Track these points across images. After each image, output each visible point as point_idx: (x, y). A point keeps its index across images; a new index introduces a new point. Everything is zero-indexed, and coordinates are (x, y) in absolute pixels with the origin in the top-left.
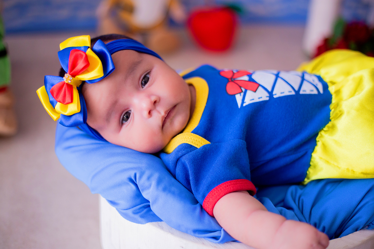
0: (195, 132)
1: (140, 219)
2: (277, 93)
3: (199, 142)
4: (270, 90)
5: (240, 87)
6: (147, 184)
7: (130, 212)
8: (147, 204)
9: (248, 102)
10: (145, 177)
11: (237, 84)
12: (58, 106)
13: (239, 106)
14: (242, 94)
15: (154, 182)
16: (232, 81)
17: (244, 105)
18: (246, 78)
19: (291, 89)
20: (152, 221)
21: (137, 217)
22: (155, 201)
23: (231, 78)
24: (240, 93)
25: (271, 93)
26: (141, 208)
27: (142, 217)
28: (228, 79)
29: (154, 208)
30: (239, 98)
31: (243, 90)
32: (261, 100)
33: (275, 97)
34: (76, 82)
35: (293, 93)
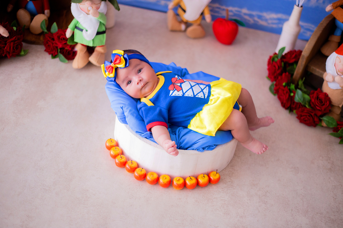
0: (150, 100)
1: (121, 121)
2: (186, 95)
3: (150, 104)
4: (184, 92)
5: (174, 88)
6: (126, 110)
7: (119, 118)
8: (125, 117)
9: (173, 95)
10: (126, 108)
11: (174, 86)
12: (107, 73)
13: (170, 95)
14: (173, 91)
15: (128, 111)
16: (173, 84)
17: (172, 95)
18: (179, 84)
19: (193, 94)
20: (124, 123)
21: (121, 120)
22: (127, 117)
23: (174, 83)
24: (172, 90)
25: (184, 94)
26: (123, 118)
27: (122, 121)
28: (172, 83)
29: (127, 119)
30: (171, 92)
31: (175, 89)
32: (179, 95)
33: (185, 96)
34: (115, 67)
35: (193, 96)
